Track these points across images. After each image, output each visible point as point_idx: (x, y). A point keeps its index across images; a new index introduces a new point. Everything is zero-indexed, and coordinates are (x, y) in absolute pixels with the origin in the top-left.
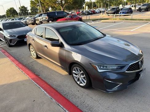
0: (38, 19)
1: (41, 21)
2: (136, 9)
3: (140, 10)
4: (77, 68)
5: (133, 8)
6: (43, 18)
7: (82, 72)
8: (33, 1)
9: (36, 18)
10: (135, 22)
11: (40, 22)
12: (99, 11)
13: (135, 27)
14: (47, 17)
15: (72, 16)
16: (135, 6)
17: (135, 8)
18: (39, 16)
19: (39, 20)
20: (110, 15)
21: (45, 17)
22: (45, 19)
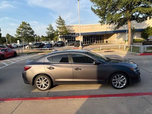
4: (118, 75)
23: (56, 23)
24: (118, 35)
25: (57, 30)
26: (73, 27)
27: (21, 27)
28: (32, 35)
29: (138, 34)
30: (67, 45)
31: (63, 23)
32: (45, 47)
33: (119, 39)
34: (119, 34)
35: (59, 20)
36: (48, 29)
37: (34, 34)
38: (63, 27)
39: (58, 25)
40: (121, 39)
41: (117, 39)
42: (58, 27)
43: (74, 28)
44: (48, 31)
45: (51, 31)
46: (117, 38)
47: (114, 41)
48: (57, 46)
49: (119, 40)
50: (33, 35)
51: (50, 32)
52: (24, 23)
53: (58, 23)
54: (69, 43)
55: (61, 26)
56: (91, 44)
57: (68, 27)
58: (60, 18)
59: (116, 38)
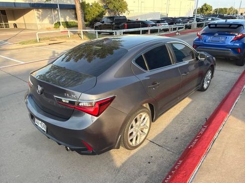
24: (40, 13)
29: (71, 13)
33: (42, 20)
34: (40, 10)
40: (46, 21)
41: (38, 20)
46: (39, 18)
47: (36, 25)
49: (42, 23)
59: (36, 18)
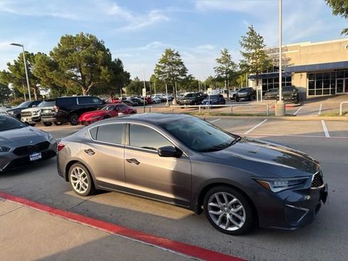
0: (28, 112)
1: (38, 118)
2: (230, 96)
3: (236, 99)
4: (223, 193)
5: (225, 96)
6: (42, 110)
7: (235, 200)
8: (8, 73)
9: (23, 111)
10: (241, 119)
11: (34, 118)
12: (158, 99)
13: (247, 127)
14: (55, 107)
15: (117, 106)
16: (227, 92)
17: (228, 96)
18: (30, 106)
19: (30, 116)
20: (185, 106)
21: (51, 108)
22: (51, 111)
23: (242, 45)
25: (242, 61)
26: (287, 50)
27: (163, 61)
28: (183, 78)
30: (259, 99)
31: (259, 42)
32: (205, 103)
35: (248, 36)
36: (219, 61)
37: (187, 75)
38: (258, 54)
39: (244, 50)
42: (244, 55)
43: (288, 54)
44: (219, 65)
45: (224, 66)
48: (237, 101)
50: (185, 75)
51: (223, 68)
52: (169, 53)
53: (246, 46)
54: (269, 94)
55: (253, 51)
56: (337, 96)
57: (273, 51)
58: (252, 33)
